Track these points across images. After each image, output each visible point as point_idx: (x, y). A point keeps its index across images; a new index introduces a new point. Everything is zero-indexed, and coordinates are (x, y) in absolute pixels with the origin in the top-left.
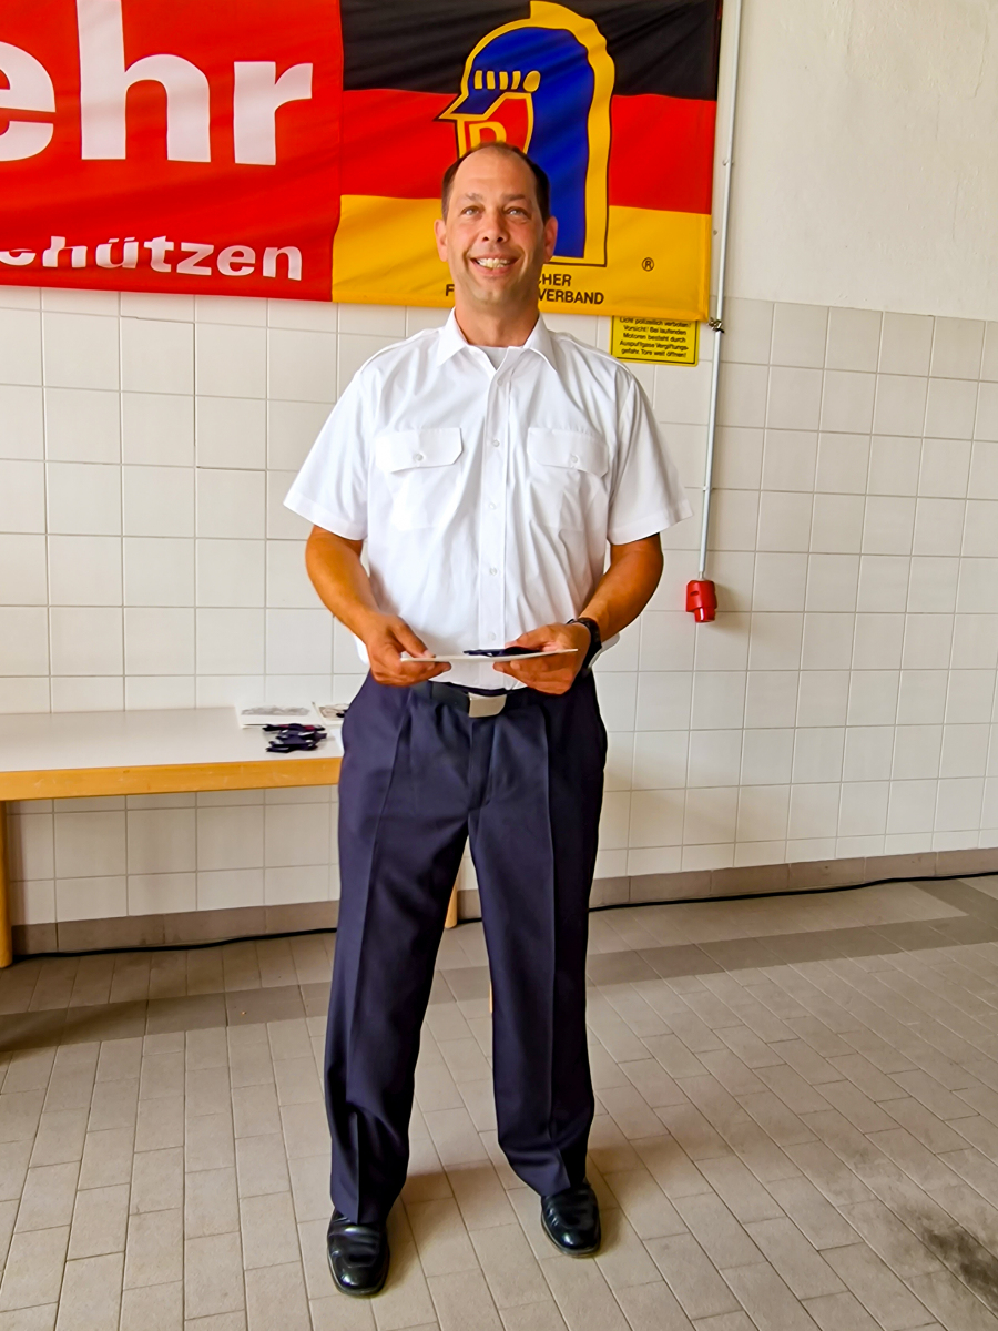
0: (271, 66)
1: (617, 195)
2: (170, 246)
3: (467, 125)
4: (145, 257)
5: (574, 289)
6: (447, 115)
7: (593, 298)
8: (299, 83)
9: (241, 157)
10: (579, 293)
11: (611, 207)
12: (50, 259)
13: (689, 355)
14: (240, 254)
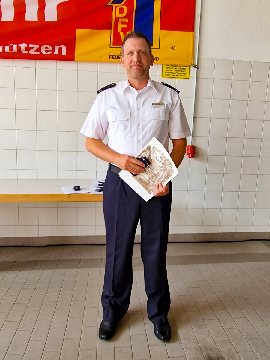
1: (163, 27)
3: (116, 7)
4: (19, 49)
6: (109, 4)
7: (156, 59)
9: (47, 19)
11: (161, 31)
13: (187, 77)
14: (47, 48)
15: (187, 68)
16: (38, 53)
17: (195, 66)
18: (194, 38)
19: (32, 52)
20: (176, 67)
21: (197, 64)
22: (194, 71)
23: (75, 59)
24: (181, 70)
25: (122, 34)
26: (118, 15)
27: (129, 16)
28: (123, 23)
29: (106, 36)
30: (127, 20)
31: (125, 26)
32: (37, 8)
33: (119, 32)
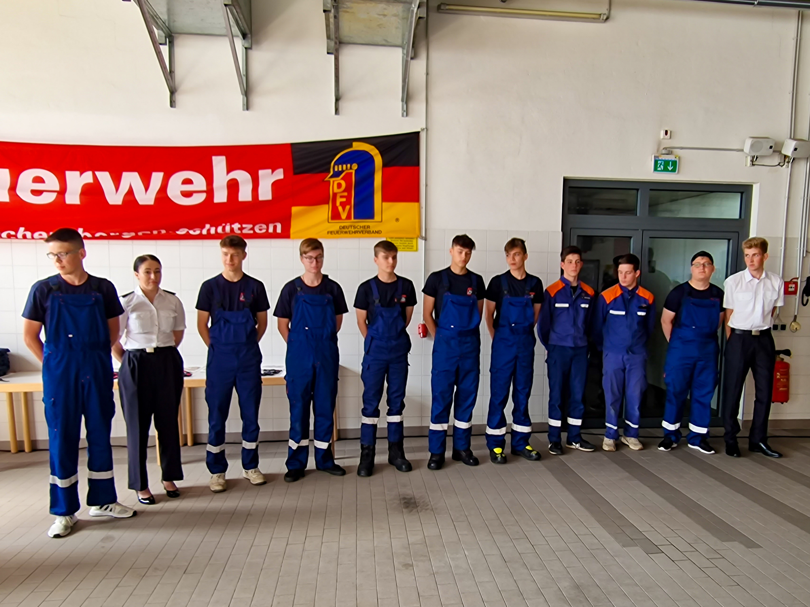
0: (270, 171)
1: (385, 199)
2: (239, 226)
3: (333, 182)
4: (232, 230)
5: (372, 230)
6: (327, 179)
7: (378, 232)
8: (279, 174)
9: (261, 198)
10: (373, 231)
11: (384, 203)
12: (204, 232)
13: (415, 248)
14: (261, 226)
15: (414, 241)
16: (252, 232)
17: (422, 238)
18: (420, 208)
19: (244, 231)
20: (402, 240)
21: (424, 236)
22: (421, 243)
23: (291, 236)
24: (407, 243)
25: (340, 209)
26: (336, 190)
27: (348, 189)
28: (342, 197)
29: (324, 211)
30: (346, 194)
31: (344, 200)
32: (250, 187)
33: (337, 207)
